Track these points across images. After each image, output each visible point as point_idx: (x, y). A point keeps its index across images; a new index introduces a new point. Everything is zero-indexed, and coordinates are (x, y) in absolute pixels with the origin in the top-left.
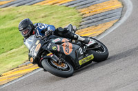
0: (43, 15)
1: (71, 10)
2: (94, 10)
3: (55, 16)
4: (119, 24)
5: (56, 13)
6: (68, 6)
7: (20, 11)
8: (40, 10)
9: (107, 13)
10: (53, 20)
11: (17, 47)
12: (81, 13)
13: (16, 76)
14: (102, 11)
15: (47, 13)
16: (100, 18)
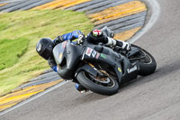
0: (43, 23)
1: (80, 16)
2: (109, 15)
3: (59, 24)
4: (142, 33)
5: (60, 19)
6: (75, 10)
7: (13, 18)
8: (39, 16)
9: (126, 19)
10: (56, 29)
11: (9, 66)
12: (93, 20)
13: (8, 103)
14: (119, 16)
15: (48, 21)
16: (117, 26)
